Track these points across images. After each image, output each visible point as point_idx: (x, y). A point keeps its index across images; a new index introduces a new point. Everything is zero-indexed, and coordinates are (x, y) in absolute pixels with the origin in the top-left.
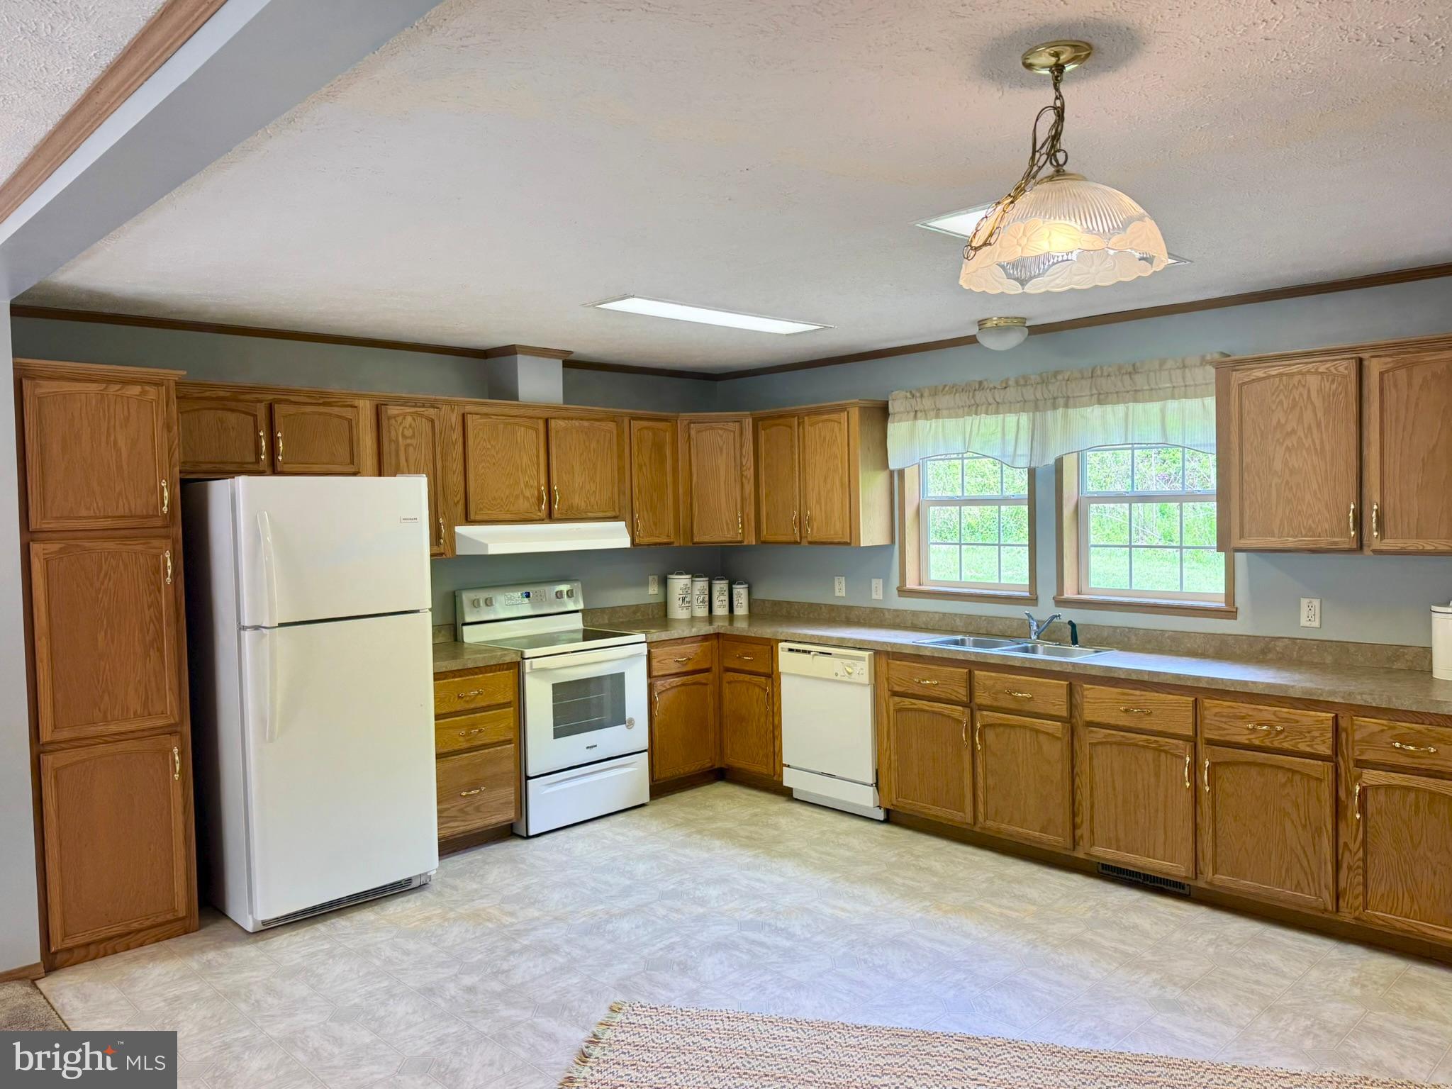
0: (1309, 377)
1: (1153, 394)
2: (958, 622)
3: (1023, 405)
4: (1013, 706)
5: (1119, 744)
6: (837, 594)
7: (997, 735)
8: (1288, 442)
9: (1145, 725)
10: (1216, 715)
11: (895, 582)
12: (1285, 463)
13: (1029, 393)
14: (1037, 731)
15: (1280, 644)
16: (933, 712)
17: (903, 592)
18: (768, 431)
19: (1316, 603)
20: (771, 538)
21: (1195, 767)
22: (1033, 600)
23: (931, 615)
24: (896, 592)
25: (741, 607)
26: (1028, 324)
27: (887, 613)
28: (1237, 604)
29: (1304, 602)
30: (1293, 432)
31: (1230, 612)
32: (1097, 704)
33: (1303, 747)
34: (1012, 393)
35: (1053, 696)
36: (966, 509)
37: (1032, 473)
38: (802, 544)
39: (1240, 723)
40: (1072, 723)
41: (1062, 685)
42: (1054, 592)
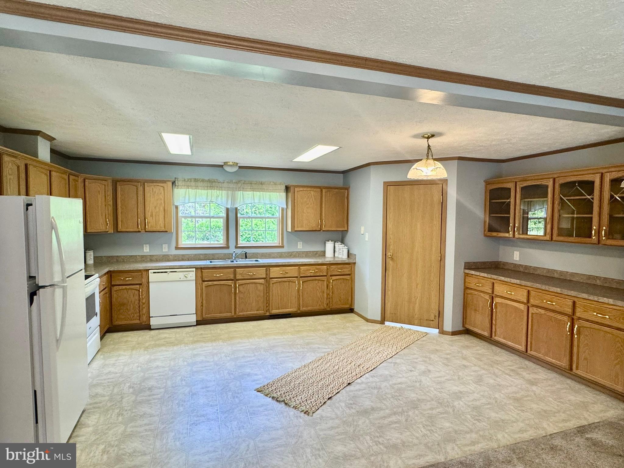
0: (311, 191)
1: (268, 190)
2: (201, 256)
3: (228, 189)
4: (249, 277)
5: (280, 282)
6: (145, 251)
7: (243, 287)
8: (307, 206)
9: (287, 275)
10: (303, 270)
11: (174, 245)
12: (306, 211)
13: (231, 186)
14: (256, 283)
15: (294, 253)
16: (220, 285)
17: (177, 248)
18: (122, 187)
19: (301, 243)
20: (124, 230)
21: (299, 283)
22: (227, 247)
23: (190, 255)
24: (174, 249)
25: (92, 260)
26: (238, 165)
27: (170, 256)
28: (284, 244)
29: (299, 243)
30: (308, 204)
31: (282, 247)
32: (274, 272)
33: (321, 274)
34: (225, 185)
35: (262, 272)
36: (212, 220)
37: (228, 210)
38: (142, 232)
39: (308, 271)
40: (267, 279)
41: (264, 269)
42: (235, 244)
